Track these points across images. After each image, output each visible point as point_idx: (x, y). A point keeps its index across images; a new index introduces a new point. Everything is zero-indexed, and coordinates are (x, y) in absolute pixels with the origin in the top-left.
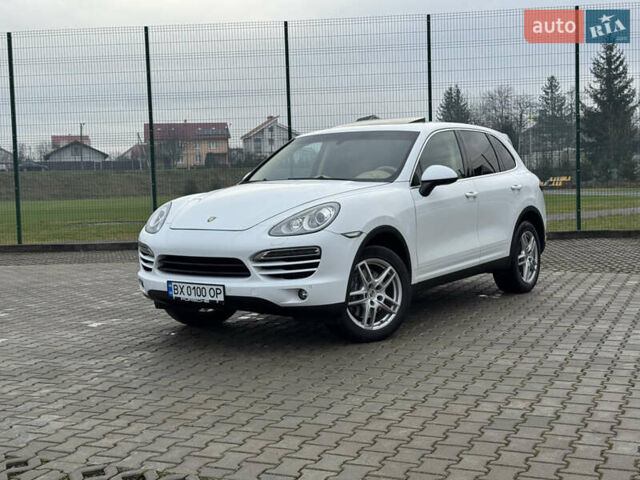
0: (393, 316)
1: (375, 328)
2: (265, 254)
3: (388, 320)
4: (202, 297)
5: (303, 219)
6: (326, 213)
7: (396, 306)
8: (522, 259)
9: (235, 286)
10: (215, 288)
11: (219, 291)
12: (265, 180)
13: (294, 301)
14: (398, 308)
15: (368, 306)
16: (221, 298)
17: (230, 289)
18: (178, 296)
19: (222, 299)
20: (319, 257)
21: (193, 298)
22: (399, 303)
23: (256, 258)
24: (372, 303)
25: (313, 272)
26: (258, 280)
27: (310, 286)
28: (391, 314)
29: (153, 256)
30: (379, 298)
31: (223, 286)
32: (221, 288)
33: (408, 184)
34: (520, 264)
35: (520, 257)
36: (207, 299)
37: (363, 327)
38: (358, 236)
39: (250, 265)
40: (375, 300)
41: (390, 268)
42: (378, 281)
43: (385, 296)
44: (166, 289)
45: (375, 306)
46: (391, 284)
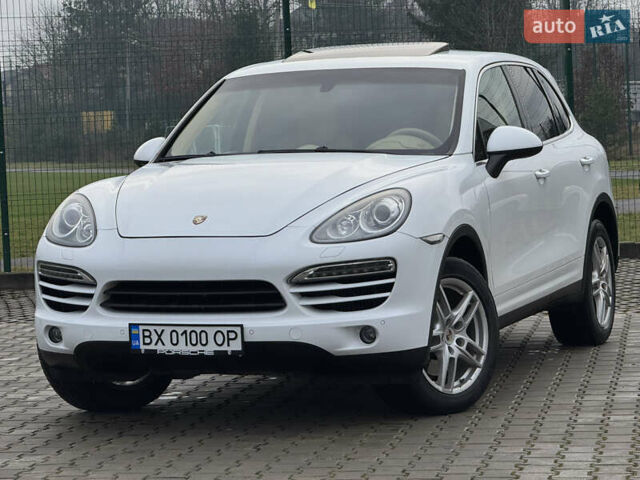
0: (478, 371)
1: (456, 391)
2: (311, 272)
3: (472, 378)
4: (199, 347)
5: (357, 216)
6: (392, 205)
7: (480, 354)
8: (596, 286)
9: (261, 326)
10: (224, 330)
11: (232, 336)
12: (212, 154)
13: (355, 346)
14: (483, 358)
15: (446, 356)
16: (236, 346)
17: (252, 331)
18: (152, 347)
19: (240, 349)
20: (393, 275)
21: (183, 348)
22: (484, 349)
23: (294, 280)
24: (450, 349)
25: (385, 299)
26: (298, 313)
27: (383, 321)
28: (474, 367)
29: (93, 285)
30: (459, 342)
31: (241, 326)
32: (238, 330)
33: (471, 157)
34: (595, 293)
35: (594, 281)
36: (210, 349)
37: (440, 388)
38: (439, 241)
39: (287, 291)
40: (454, 344)
41: (471, 293)
42: (458, 313)
43: (467, 339)
44: (126, 338)
45: (455, 355)
46: (473, 320)
